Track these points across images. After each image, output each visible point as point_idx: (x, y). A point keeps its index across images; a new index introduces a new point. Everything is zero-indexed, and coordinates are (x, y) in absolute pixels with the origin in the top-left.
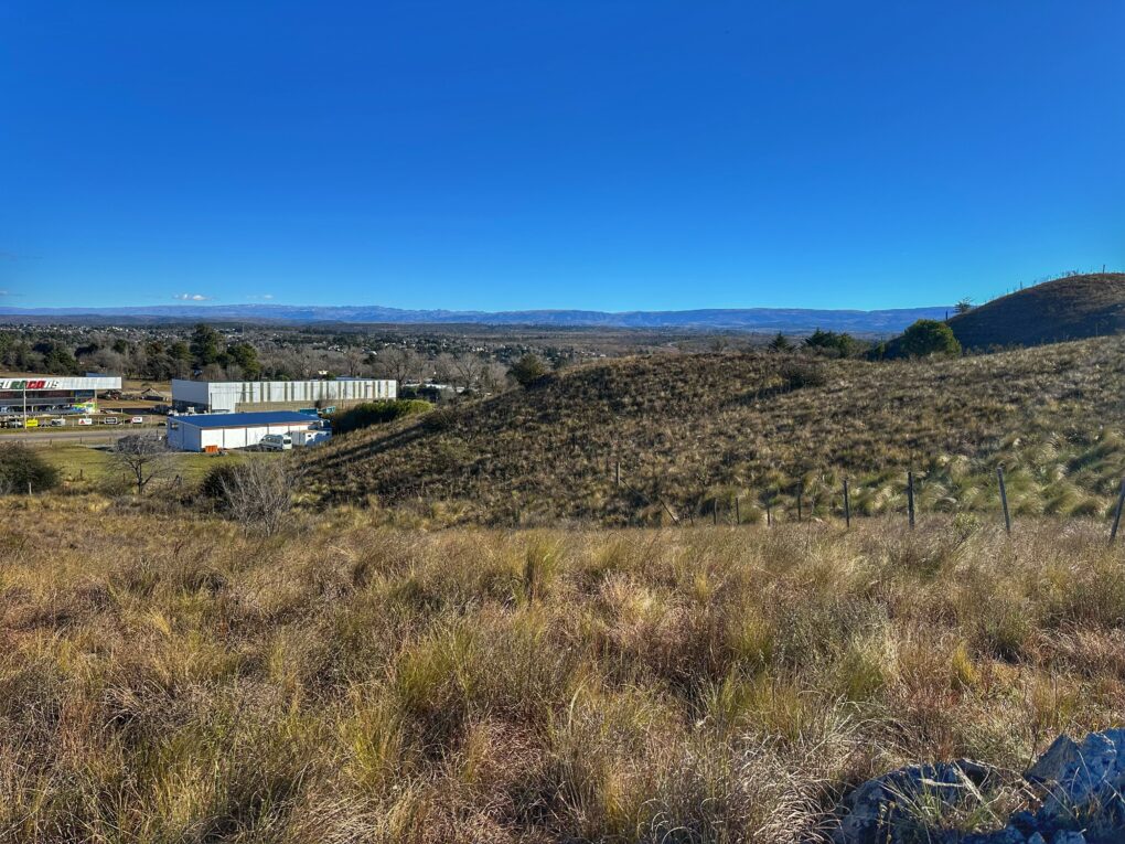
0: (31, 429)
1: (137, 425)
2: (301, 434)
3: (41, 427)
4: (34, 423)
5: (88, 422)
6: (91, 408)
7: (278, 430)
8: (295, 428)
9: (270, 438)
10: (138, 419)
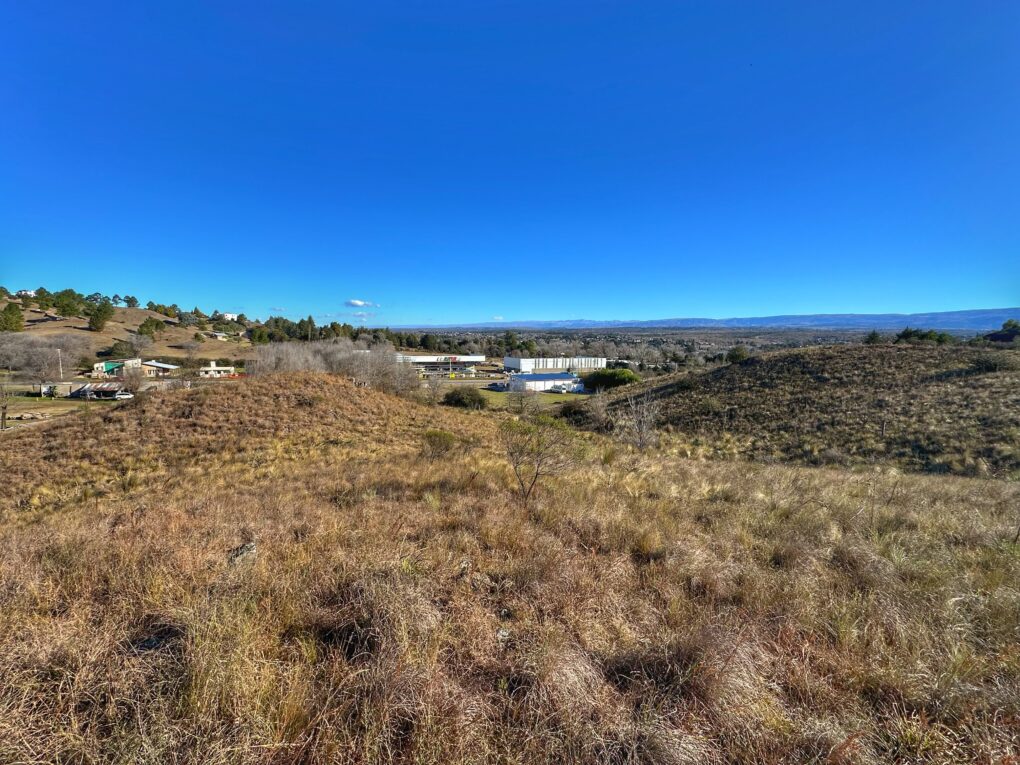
0: (452, 379)
1: (492, 378)
2: (569, 385)
3: (456, 378)
4: (453, 376)
5: (473, 376)
6: (473, 369)
7: (559, 383)
8: (566, 382)
9: (555, 387)
10: (492, 375)
